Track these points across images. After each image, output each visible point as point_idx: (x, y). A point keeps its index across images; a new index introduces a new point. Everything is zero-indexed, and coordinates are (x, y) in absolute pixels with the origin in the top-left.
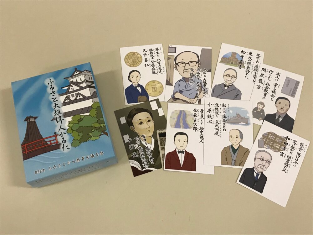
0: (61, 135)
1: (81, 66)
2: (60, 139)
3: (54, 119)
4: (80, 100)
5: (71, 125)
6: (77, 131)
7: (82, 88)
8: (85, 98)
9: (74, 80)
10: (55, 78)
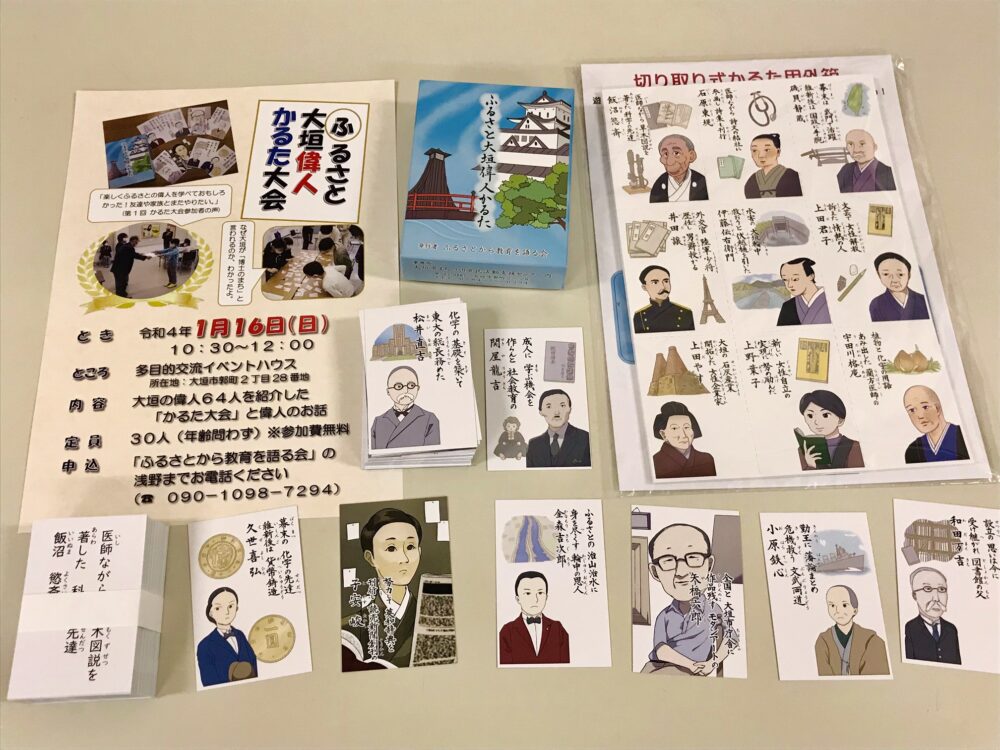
0: (483, 199)
1: (556, 91)
2: (478, 205)
3: (477, 168)
4: (535, 151)
5: (505, 189)
6: (512, 201)
7: (545, 131)
8: (545, 150)
9: (536, 112)
10: (502, 97)
